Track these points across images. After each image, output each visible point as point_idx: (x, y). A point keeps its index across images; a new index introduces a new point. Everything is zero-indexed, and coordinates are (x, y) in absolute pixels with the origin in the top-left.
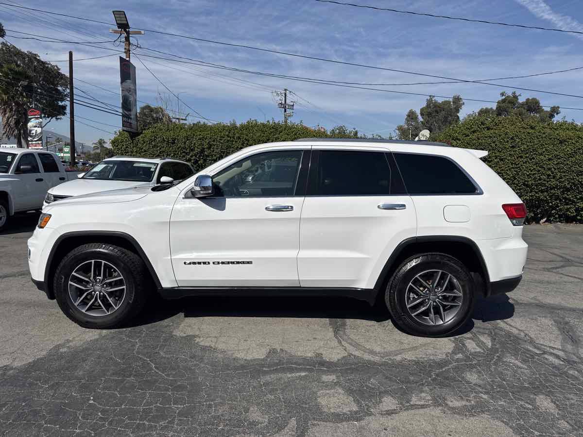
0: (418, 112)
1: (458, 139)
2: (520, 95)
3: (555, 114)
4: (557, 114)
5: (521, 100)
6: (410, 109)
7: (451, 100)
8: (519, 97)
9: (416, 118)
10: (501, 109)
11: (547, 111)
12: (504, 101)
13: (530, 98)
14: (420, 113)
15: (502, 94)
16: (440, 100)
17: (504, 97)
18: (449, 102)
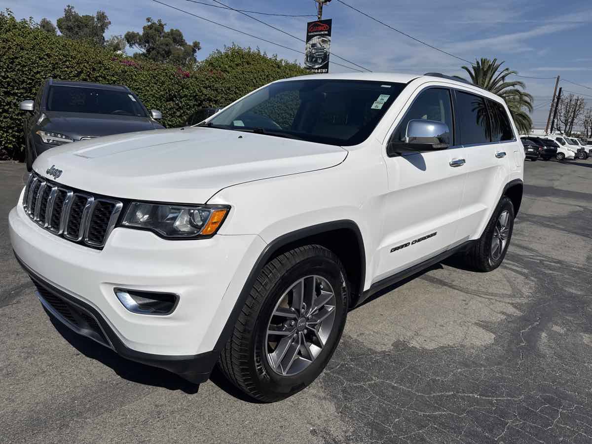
0: (54, 23)
1: (226, 71)
2: (165, 25)
3: (197, 50)
4: (199, 49)
5: (167, 30)
6: (43, 18)
7: (95, 15)
8: (164, 26)
9: (54, 30)
10: (149, 36)
11: (189, 46)
12: (150, 27)
13: (175, 29)
14: (56, 24)
15: (148, 20)
16: (81, 14)
17: (150, 23)
18: (93, 18)
